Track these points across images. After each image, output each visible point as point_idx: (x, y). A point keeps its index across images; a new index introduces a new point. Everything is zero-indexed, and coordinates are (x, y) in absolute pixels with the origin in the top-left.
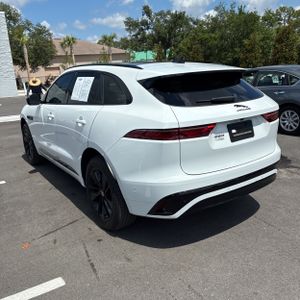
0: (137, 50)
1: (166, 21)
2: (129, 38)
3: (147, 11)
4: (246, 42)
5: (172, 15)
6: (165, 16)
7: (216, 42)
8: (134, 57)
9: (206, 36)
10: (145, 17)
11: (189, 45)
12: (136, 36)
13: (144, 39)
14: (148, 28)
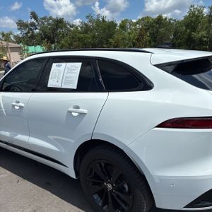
0: (28, 45)
1: (49, 24)
2: (20, 36)
3: (34, 16)
4: (111, 40)
5: (54, 20)
6: (48, 20)
7: (90, 40)
8: (28, 50)
9: (82, 35)
10: (33, 20)
11: (69, 42)
12: (26, 34)
13: (33, 37)
14: (36, 29)
